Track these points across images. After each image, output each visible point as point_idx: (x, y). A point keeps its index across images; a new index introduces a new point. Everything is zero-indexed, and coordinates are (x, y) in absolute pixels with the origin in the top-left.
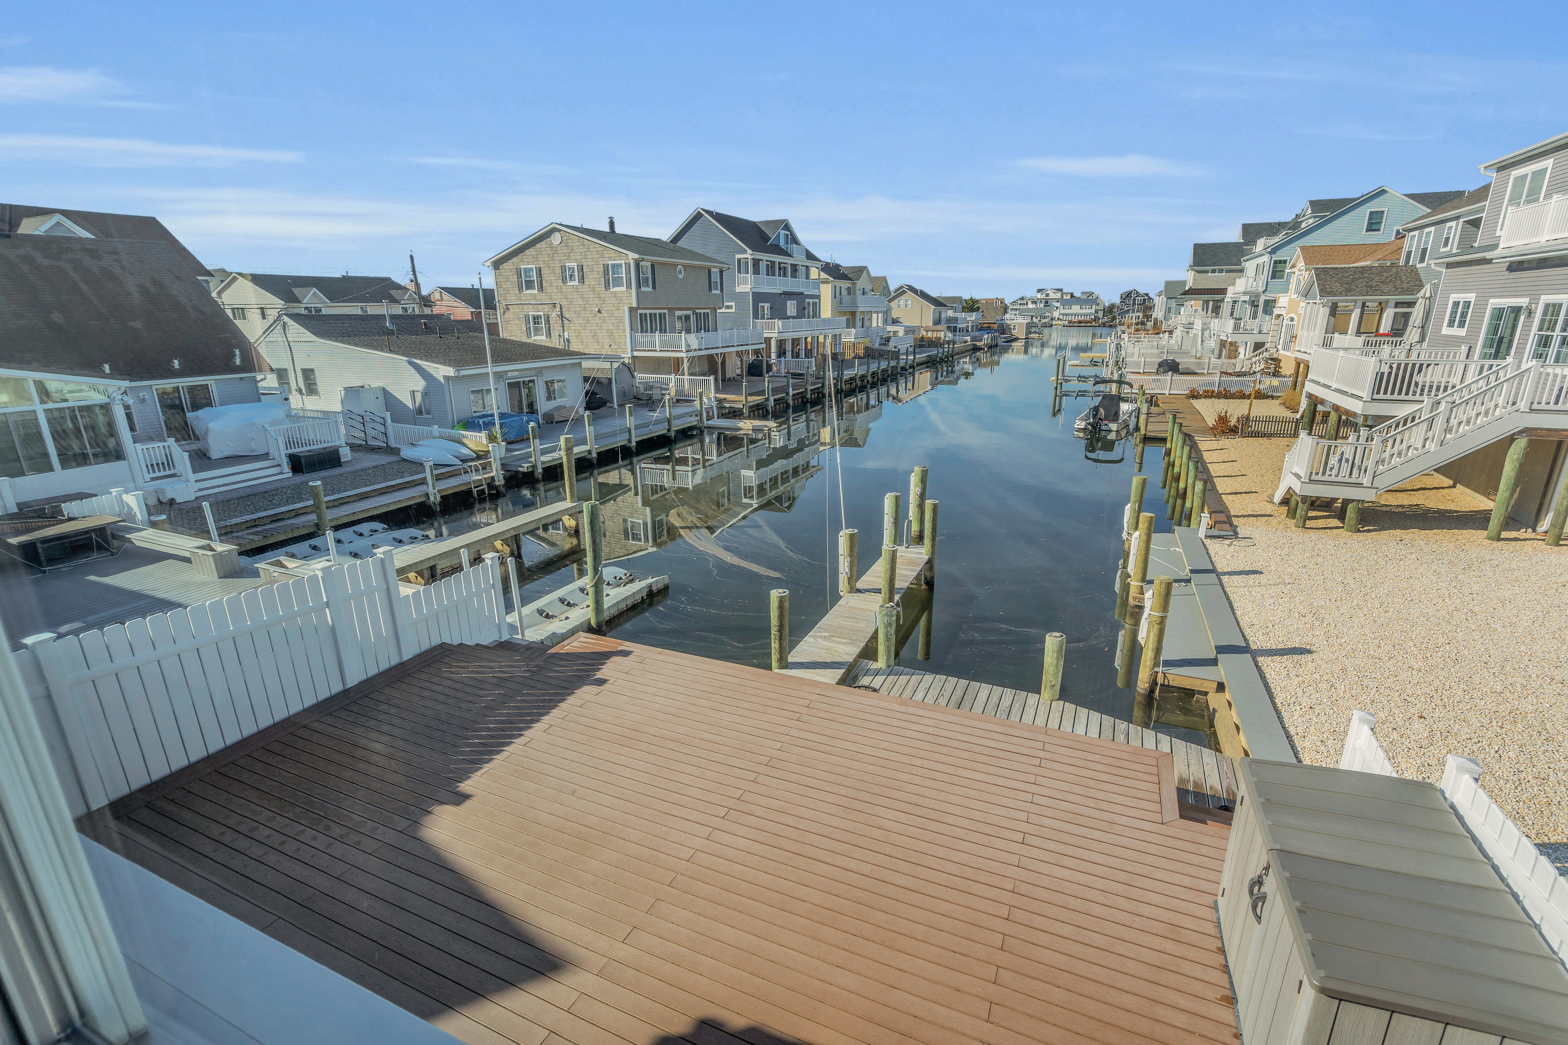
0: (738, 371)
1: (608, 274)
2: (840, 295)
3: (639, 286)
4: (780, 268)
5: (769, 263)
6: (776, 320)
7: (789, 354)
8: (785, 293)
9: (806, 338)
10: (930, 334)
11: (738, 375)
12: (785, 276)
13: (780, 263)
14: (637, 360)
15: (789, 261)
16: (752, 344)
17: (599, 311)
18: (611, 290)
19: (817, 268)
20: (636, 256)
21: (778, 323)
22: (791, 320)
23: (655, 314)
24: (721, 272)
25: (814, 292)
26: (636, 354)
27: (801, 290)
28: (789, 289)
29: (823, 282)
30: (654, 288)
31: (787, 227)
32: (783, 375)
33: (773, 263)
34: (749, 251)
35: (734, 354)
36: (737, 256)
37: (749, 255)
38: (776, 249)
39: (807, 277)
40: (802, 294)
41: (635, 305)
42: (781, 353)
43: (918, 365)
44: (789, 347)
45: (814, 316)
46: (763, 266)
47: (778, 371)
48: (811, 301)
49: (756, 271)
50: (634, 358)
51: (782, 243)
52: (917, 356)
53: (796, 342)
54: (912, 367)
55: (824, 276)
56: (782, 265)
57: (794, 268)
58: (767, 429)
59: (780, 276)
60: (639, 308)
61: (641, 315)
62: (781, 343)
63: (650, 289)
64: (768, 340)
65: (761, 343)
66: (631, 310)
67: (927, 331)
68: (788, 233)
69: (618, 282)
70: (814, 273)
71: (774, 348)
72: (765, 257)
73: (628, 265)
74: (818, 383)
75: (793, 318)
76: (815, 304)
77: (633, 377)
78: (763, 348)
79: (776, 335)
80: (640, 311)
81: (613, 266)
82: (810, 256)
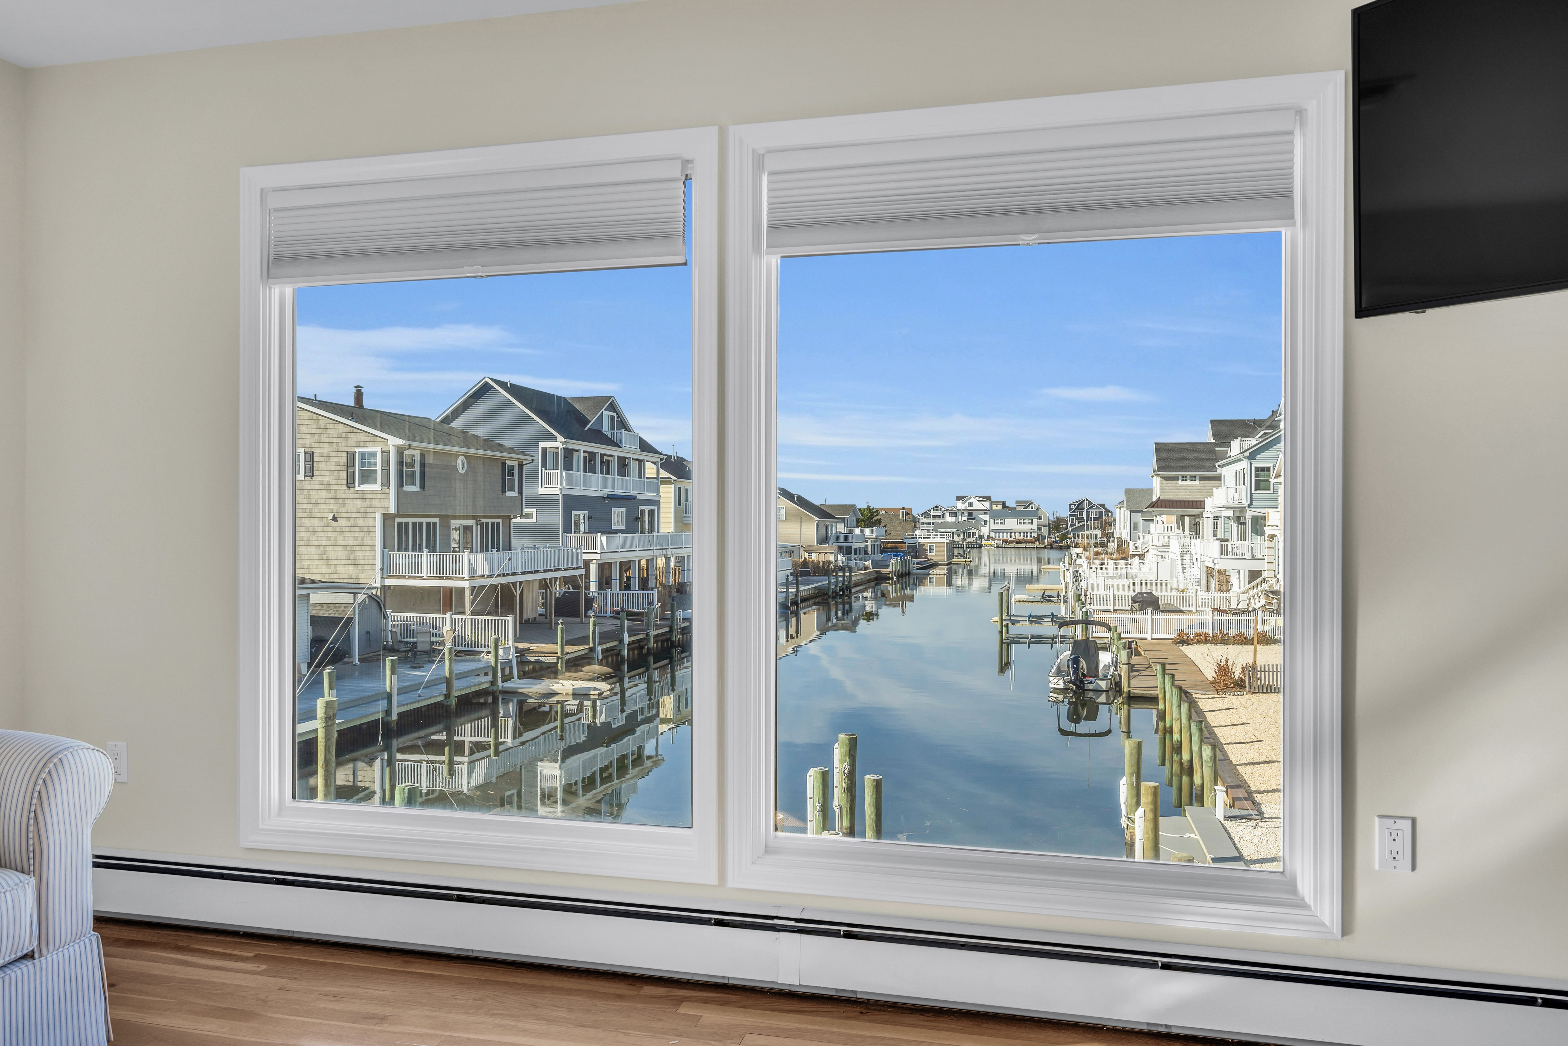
0: (541, 610)
1: (354, 465)
2: (687, 500)
3: (400, 485)
4: (602, 462)
5: (587, 455)
6: (599, 535)
7: (616, 585)
8: (610, 497)
9: (640, 561)
10: (814, 557)
11: (540, 615)
12: (608, 473)
13: (602, 455)
14: (389, 592)
15: (615, 452)
16: (565, 569)
17: (335, 519)
18: (357, 488)
19: (655, 463)
20: (400, 442)
21: (602, 539)
22: (620, 535)
23: (421, 524)
24: (521, 466)
25: (651, 496)
26: (389, 582)
27: (631, 493)
28: (616, 491)
29: (663, 483)
30: (423, 486)
31: (613, 407)
32: (609, 614)
33: (593, 455)
34: (560, 438)
35: (536, 585)
36: (542, 445)
37: (559, 443)
38: (597, 436)
39: (641, 474)
40: (634, 498)
41: (392, 510)
42: (604, 582)
43: (804, 600)
44: (616, 574)
45: (651, 530)
46: (578, 460)
47: (602, 609)
48: (647, 508)
49: (568, 466)
50: (385, 588)
51: (605, 427)
52: (801, 588)
53: (626, 566)
54: (795, 603)
55: (663, 473)
56: (605, 458)
57: (623, 464)
58: (596, 693)
59: (602, 473)
60: (398, 515)
61: (400, 524)
62: (604, 568)
63: (416, 488)
64: (587, 563)
65: (578, 568)
66: (386, 517)
67: (810, 553)
68: (614, 414)
69: (367, 477)
70: (651, 470)
71: (593, 576)
72: (582, 447)
73: (386, 455)
74: (663, 627)
75: (622, 532)
76: (652, 513)
77: (385, 617)
78: (581, 576)
79: (598, 557)
80: (398, 520)
81: (362, 454)
82: (645, 447)
